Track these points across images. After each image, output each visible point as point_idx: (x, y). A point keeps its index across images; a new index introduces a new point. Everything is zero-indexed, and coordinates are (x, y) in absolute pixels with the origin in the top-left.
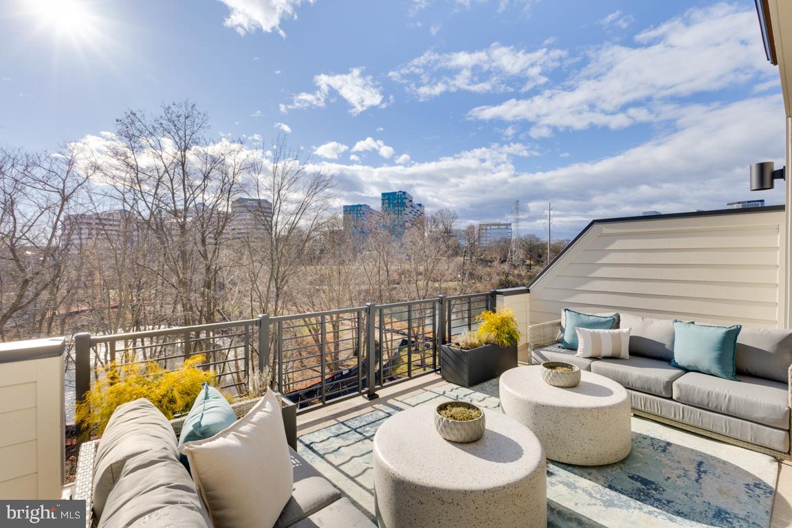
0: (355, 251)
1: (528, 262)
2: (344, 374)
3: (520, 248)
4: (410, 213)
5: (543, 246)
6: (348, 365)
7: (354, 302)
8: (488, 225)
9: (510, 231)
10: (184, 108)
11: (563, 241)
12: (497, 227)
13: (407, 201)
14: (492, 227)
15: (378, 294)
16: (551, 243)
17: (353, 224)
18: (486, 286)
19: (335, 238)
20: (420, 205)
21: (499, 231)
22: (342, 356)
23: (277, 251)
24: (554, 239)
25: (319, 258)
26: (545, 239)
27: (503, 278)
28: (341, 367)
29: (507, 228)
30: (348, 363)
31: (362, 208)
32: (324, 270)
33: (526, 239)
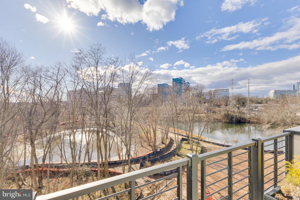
0: (162, 101)
1: (238, 106)
2: (158, 151)
3: (234, 99)
4: (184, 86)
5: (245, 99)
6: (160, 148)
7: (162, 122)
8: (218, 90)
9: (228, 92)
10: (97, 46)
11: (255, 96)
12: (222, 91)
13: (183, 82)
14: (220, 91)
15: (172, 119)
16: (249, 97)
17: (161, 90)
18: (218, 116)
19: (154, 96)
20: (188, 83)
21: (223, 92)
22: (157, 144)
23: (131, 101)
24: (251, 96)
25: (148, 104)
26: (246, 96)
27: (226, 113)
28: (157, 148)
29: (227, 91)
30: (160, 147)
31: (165, 85)
32: (150, 109)
33: (237, 96)
